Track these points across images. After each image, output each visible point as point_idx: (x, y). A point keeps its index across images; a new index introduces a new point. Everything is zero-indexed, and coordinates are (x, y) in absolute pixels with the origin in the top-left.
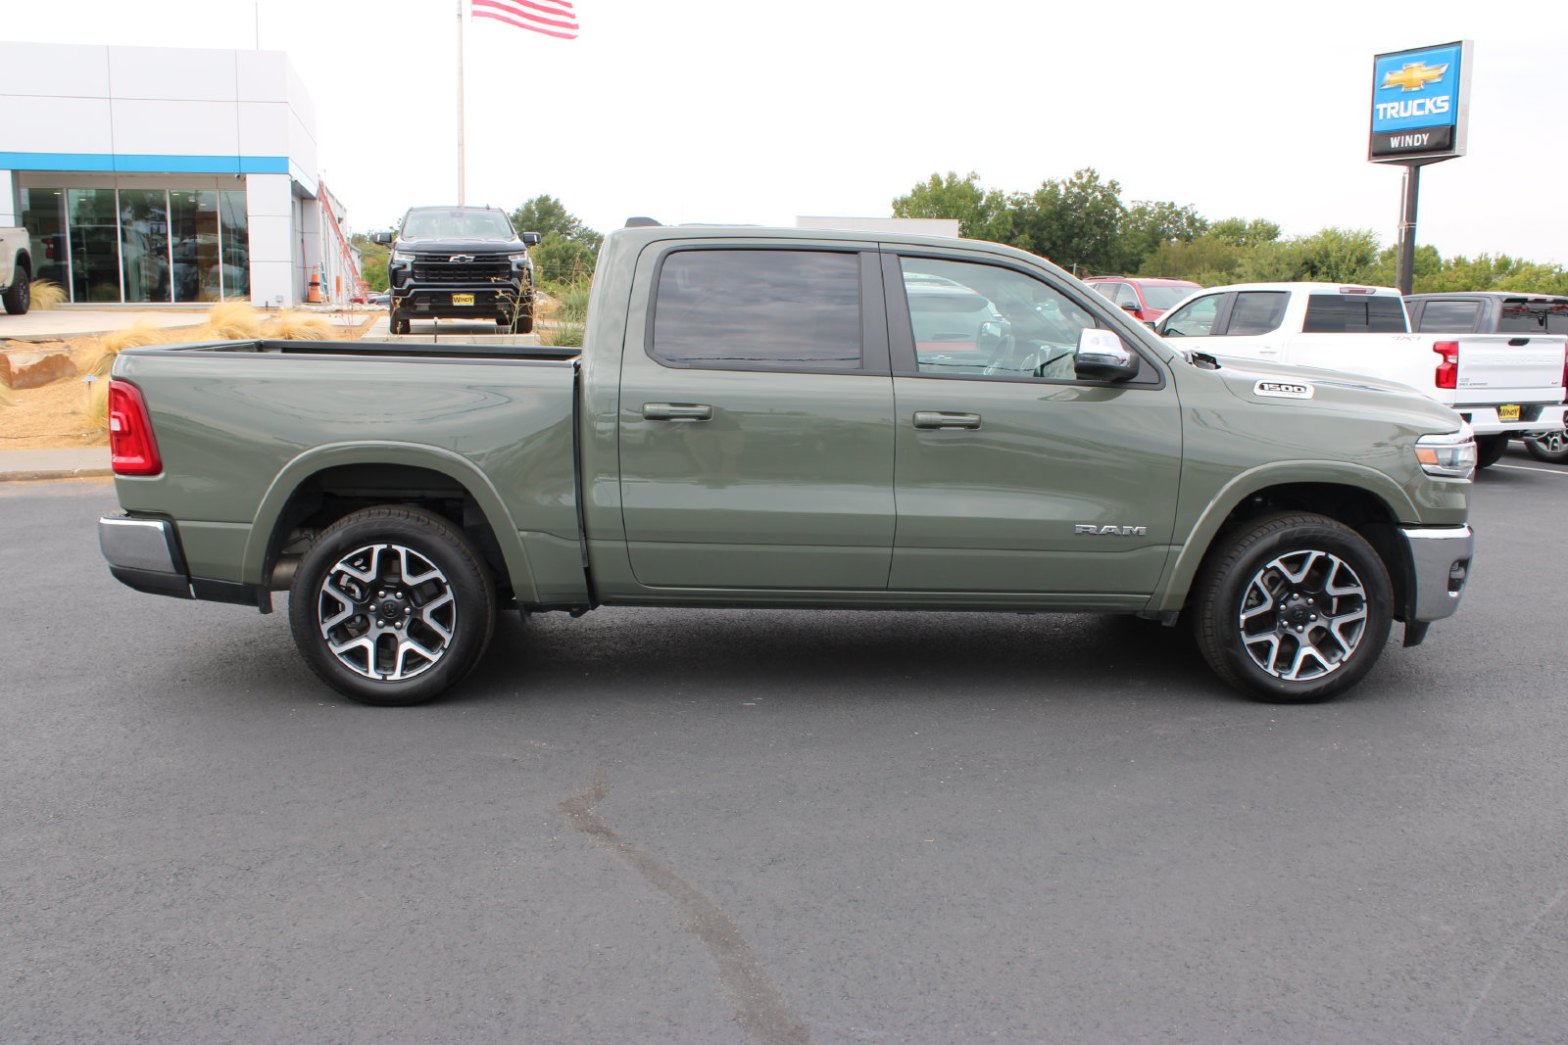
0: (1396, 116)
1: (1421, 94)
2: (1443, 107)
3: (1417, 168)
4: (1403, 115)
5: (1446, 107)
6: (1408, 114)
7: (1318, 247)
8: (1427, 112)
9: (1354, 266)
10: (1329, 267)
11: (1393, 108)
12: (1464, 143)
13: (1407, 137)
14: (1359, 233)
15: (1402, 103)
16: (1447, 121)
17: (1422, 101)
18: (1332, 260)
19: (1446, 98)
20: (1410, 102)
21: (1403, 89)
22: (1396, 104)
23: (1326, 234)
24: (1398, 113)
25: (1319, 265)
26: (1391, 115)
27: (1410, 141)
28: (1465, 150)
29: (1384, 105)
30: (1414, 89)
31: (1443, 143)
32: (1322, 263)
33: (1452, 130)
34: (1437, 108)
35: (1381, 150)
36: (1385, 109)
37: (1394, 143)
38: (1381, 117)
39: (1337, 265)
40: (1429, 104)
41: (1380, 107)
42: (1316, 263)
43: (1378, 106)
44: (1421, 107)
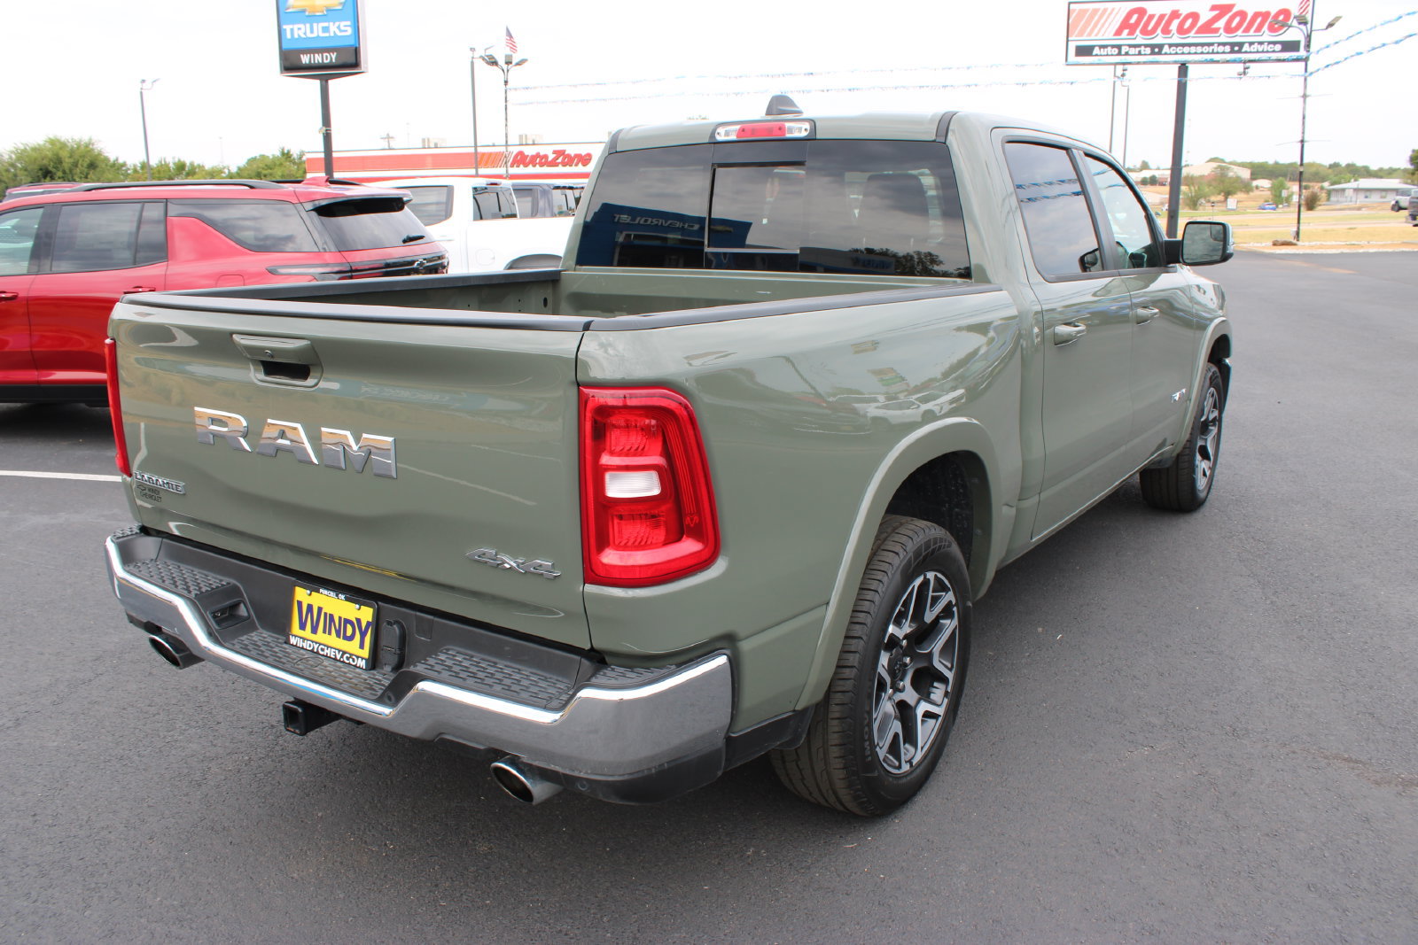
0: (303, 36)
1: (324, 18)
2: (346, 31)
3: (327, 81)
4: (309, 35)
5: (350, 31)
6: (315, 35)
7: (49, 154)
8: (332, 34)
9: (86, 170)
10: (64, 172)
11: (299, 29)
12: (366, 63)
13: (316, 55)
14: (81, 141)
15: (308, 25)
16: (352, 42)
17: (326, 24)
18: (66, 166)
19: (349, 23)
20: (315, 25)
21: (307, 14)
22: (302, 26)
23: (53, 142)
24: (305, 34)
25: (54, 170)
26: (299, 35)
27: (318, 59)
28: (367, 68)
29: (291, 26)
30: (318, 14)
31: (349, 62)
32: (56, 168)
33: (356, 51)
34: (341, 31)
35: (291, 64)
36: (292, 30)
37: (305, 59)
38: (289, 36)
39: (71, 170)
40: (333, 28)
41: (287, 28)
42: (50, 168)
43: (284, 27)
44: (326, 29)
